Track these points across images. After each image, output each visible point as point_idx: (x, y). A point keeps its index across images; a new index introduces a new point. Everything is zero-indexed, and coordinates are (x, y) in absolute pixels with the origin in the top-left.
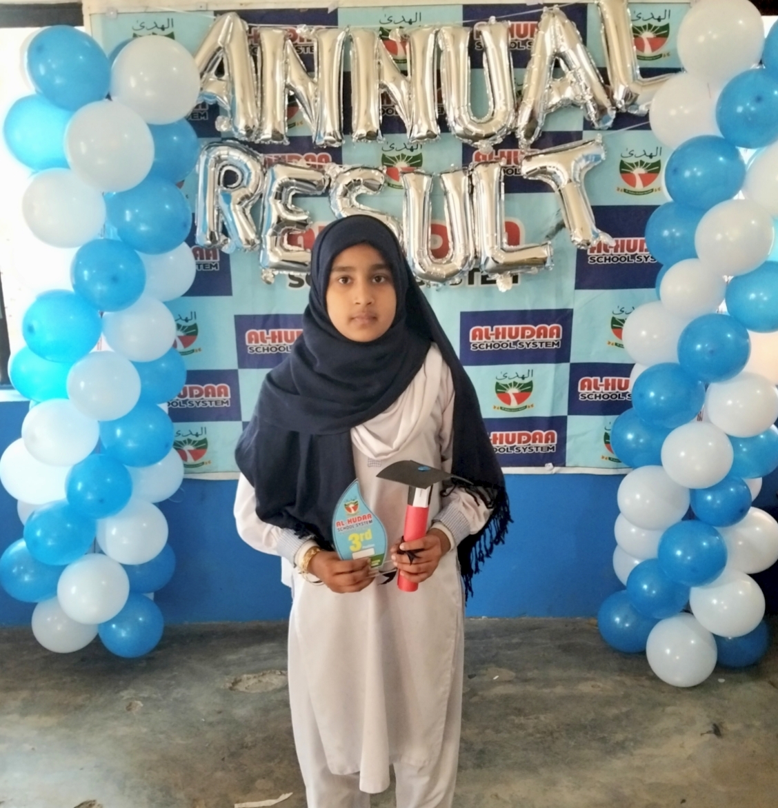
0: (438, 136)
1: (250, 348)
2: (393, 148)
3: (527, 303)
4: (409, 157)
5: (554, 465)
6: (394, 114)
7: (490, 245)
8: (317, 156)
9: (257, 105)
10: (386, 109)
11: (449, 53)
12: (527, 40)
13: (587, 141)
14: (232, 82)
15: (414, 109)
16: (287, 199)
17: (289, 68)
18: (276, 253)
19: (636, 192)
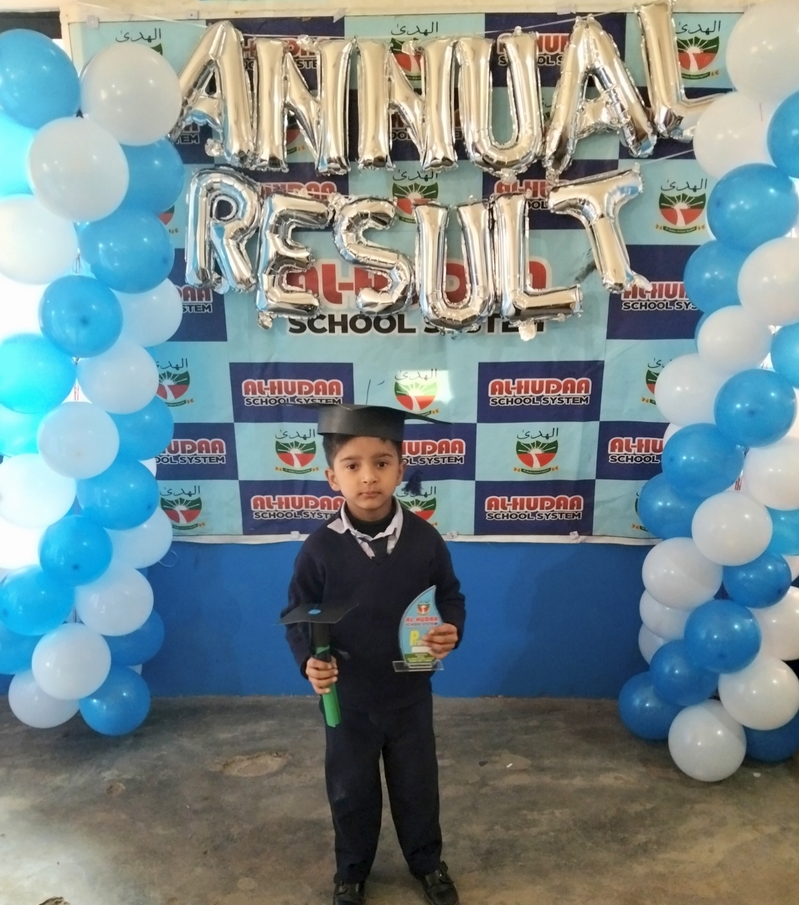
0: (455, 164)
1: (247, 400)
2: (406, 177)
3: (553, 353)
4: (423, 187)
5: (580, 534)
7: (513, 288)
8: (320, 186)
9: (252, 126)
10: (397, 133)
11: (468, 67)
12: (558, 54)
13: (623, 171)
14: (225, 102)
15: (428, 132)
16: (286, 233)
17: (289, 84)
18: (273, 293)
19: (677, 230)
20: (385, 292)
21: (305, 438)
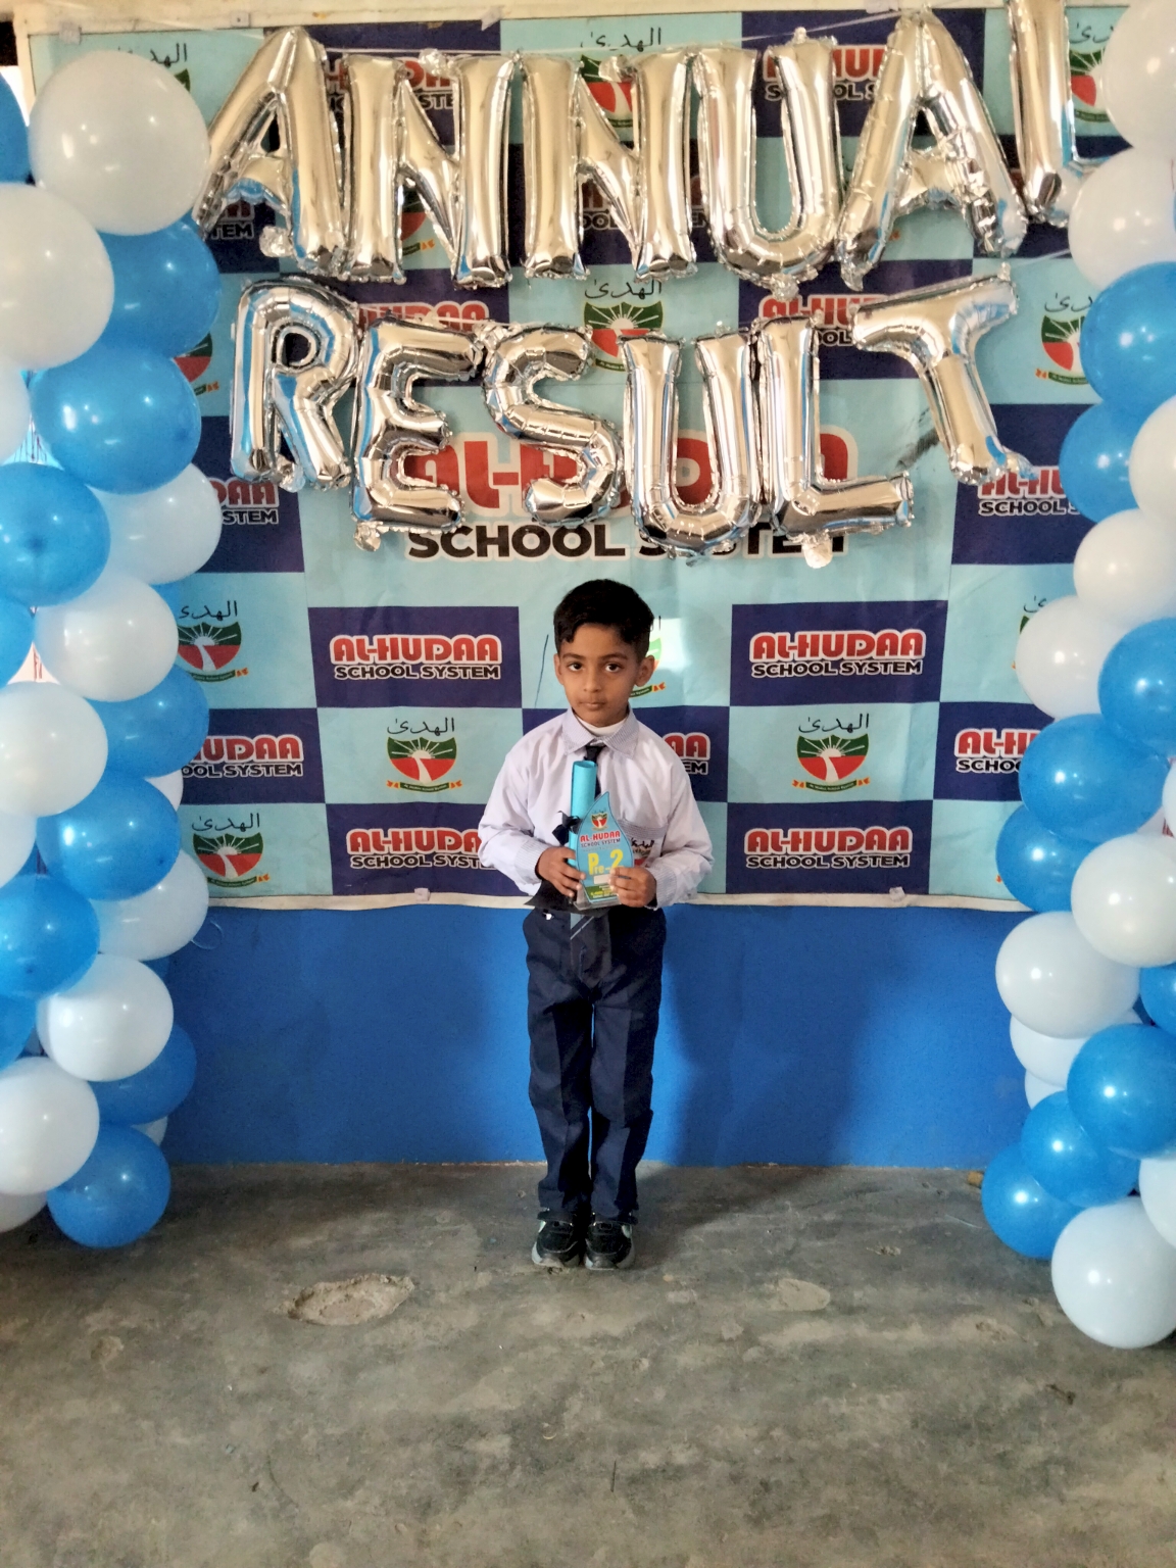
0: (689, 268)
1: (339, 670)
2: (606, 292)
3: (859, 588)
4: (636, 310)
5: (906, 891)
6: (608, 227)
7: (792, 480)
8: (461, 308)
9: (342, 205)
10: (591, 218)
11: (715, 101)
12: (868, 81)
13: (980, 278)
14: (295, 164)
15: (645, 213)
16: (402, 387)
17: (406, 132)
18: (381, 491)
19: (1072, 379)
20: (574, 484)
21: (437, 732)
